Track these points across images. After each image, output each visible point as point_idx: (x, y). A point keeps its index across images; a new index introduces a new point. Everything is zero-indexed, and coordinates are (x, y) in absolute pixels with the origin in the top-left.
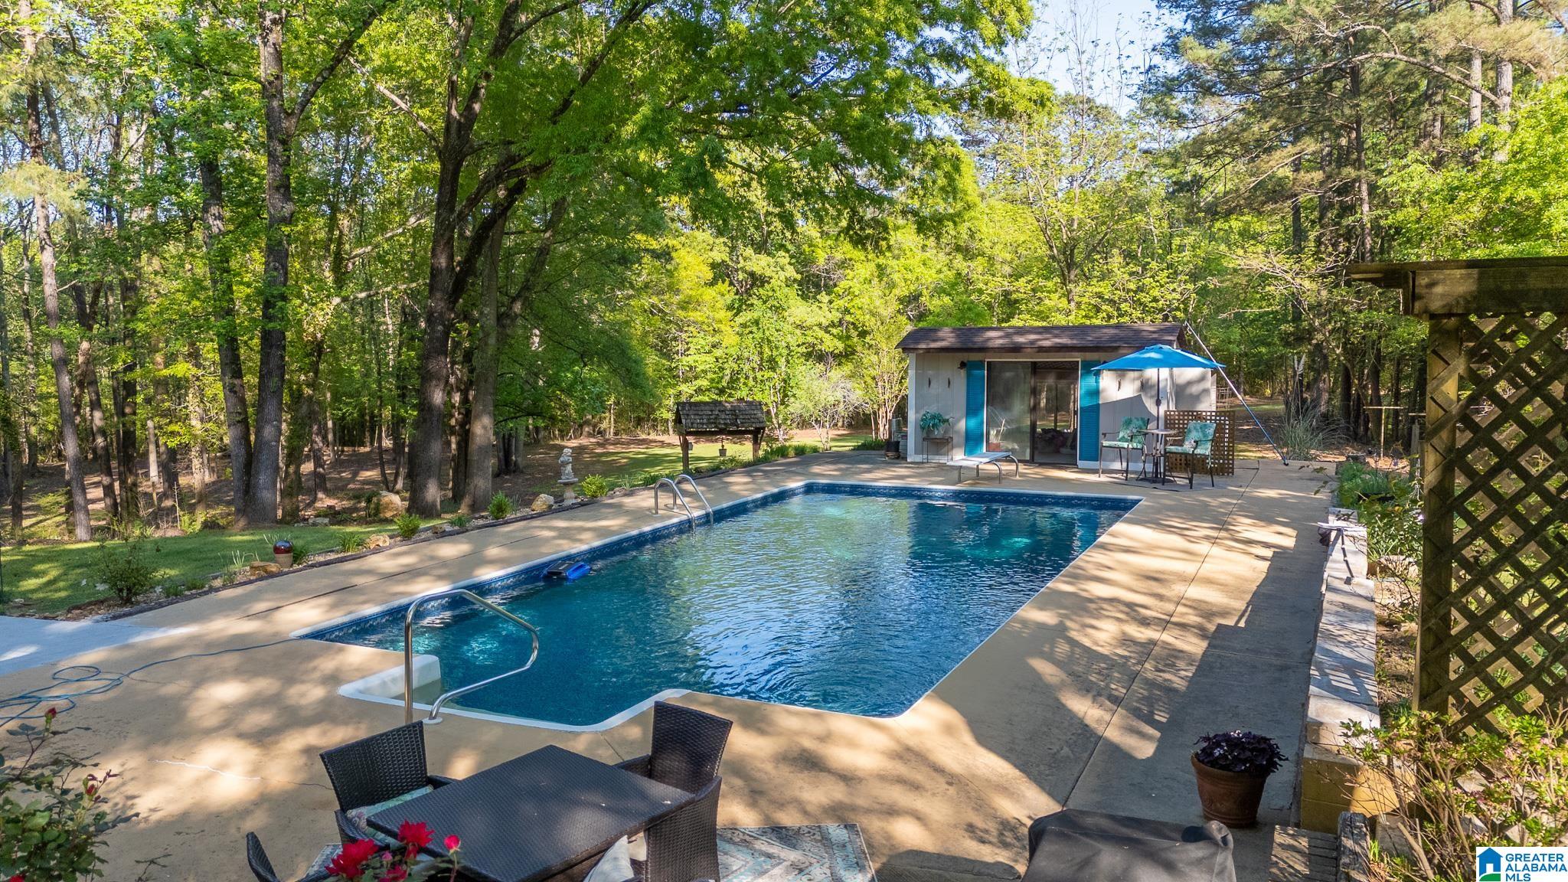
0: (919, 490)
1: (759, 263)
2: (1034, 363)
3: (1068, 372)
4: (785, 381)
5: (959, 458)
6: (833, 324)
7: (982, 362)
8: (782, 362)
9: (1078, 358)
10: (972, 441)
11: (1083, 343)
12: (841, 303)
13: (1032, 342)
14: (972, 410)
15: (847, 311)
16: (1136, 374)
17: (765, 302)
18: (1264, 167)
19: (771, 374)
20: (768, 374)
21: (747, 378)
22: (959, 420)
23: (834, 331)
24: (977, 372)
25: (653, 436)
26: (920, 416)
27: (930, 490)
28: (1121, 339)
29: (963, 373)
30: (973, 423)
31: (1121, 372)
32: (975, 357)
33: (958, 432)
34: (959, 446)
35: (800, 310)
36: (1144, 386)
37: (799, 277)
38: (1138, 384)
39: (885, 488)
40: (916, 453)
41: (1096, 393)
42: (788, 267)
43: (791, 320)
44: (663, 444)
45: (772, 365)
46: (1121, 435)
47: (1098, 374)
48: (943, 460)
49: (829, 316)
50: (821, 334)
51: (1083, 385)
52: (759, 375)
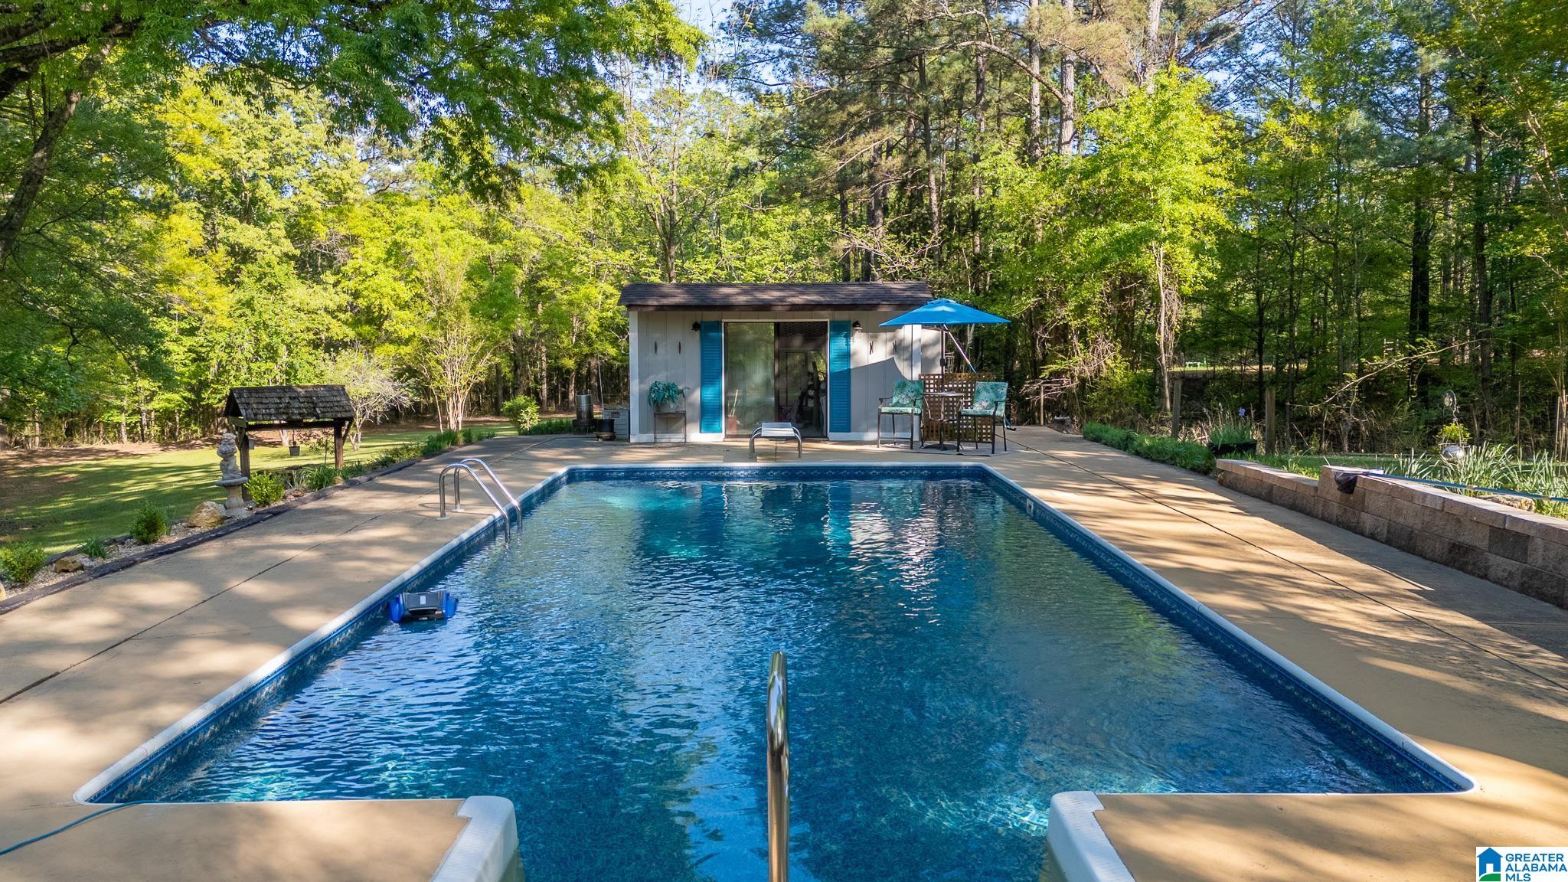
0: (717, 469)
1: (247, 235)
2: (777, 325)
3: (815, 335)
4: (287, 373)
5: (696, 435)
6: (340, 309)
7: (719, 323)
8: (282, 350)
9: (825, 317)
10: (708, 415)
11: (836, 301)
12: (351, 285)
13: (781, 299)
14: (708, 378)
15: (356, 295)
16: (889, 335)
17: (259, 280)
18: (849, 151)
19: (270, 365)
20: (264, 366)
21: (238, 369)
22: (692, 391)
23: (342, 316)
24: (713, 334)
25: (98, 445)
26: (646, 387)
27: (731, 469)
28: (875, 297)
29: (697, 334)
30: (710, 393)
31: (873, 332)
32: (710, 316)
33: (692, 405)
34: (693, 421)
35: (299, 292)
36: (898, 348)
37: (298, 252)
38: (890, 346)
39: (672, 470)
40: (642, 431)
41: (847, 356)
42: (283, 240)
43: (290, 303)
44: (117, 454)
45: (273, 356)
46: (895, 400)
47: (848, 337)
48: (677, 438)
49: (337, 299)
50: (328, 318)
51: (834, 346)
52: (253, 366)
